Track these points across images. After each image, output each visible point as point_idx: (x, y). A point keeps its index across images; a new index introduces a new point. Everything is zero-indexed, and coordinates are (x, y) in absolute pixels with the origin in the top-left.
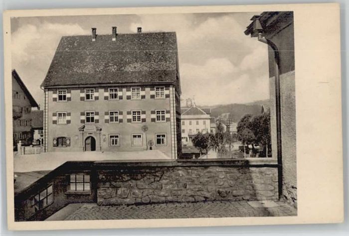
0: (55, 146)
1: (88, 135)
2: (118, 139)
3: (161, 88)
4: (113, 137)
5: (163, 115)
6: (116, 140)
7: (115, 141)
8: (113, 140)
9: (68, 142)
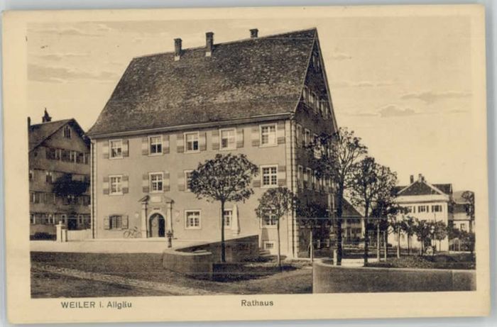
0: (107, 229)
1: (154, 212)
2: (199, 217)
3: (271, 127)
4: (191, 213)
5: (274, 174)
6: (196, 219)
7: (194, 220)
8: (192, 219)
9: (124, 223)
